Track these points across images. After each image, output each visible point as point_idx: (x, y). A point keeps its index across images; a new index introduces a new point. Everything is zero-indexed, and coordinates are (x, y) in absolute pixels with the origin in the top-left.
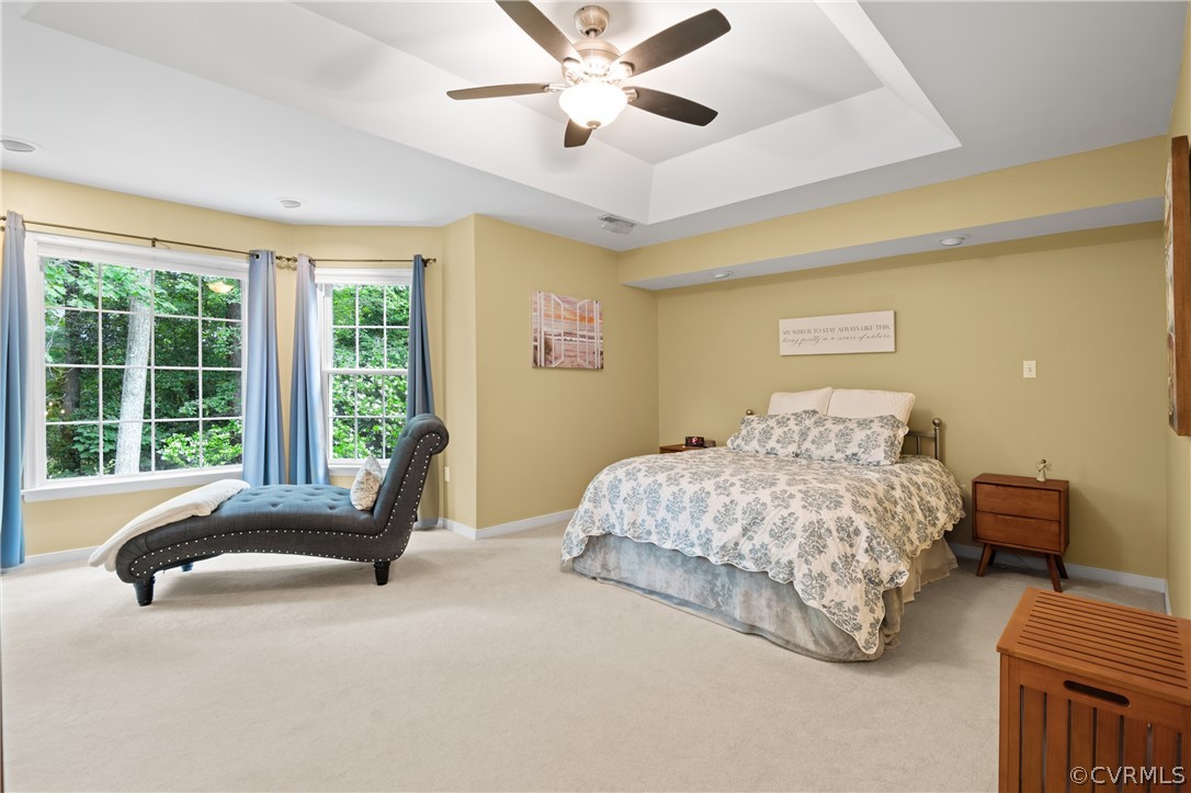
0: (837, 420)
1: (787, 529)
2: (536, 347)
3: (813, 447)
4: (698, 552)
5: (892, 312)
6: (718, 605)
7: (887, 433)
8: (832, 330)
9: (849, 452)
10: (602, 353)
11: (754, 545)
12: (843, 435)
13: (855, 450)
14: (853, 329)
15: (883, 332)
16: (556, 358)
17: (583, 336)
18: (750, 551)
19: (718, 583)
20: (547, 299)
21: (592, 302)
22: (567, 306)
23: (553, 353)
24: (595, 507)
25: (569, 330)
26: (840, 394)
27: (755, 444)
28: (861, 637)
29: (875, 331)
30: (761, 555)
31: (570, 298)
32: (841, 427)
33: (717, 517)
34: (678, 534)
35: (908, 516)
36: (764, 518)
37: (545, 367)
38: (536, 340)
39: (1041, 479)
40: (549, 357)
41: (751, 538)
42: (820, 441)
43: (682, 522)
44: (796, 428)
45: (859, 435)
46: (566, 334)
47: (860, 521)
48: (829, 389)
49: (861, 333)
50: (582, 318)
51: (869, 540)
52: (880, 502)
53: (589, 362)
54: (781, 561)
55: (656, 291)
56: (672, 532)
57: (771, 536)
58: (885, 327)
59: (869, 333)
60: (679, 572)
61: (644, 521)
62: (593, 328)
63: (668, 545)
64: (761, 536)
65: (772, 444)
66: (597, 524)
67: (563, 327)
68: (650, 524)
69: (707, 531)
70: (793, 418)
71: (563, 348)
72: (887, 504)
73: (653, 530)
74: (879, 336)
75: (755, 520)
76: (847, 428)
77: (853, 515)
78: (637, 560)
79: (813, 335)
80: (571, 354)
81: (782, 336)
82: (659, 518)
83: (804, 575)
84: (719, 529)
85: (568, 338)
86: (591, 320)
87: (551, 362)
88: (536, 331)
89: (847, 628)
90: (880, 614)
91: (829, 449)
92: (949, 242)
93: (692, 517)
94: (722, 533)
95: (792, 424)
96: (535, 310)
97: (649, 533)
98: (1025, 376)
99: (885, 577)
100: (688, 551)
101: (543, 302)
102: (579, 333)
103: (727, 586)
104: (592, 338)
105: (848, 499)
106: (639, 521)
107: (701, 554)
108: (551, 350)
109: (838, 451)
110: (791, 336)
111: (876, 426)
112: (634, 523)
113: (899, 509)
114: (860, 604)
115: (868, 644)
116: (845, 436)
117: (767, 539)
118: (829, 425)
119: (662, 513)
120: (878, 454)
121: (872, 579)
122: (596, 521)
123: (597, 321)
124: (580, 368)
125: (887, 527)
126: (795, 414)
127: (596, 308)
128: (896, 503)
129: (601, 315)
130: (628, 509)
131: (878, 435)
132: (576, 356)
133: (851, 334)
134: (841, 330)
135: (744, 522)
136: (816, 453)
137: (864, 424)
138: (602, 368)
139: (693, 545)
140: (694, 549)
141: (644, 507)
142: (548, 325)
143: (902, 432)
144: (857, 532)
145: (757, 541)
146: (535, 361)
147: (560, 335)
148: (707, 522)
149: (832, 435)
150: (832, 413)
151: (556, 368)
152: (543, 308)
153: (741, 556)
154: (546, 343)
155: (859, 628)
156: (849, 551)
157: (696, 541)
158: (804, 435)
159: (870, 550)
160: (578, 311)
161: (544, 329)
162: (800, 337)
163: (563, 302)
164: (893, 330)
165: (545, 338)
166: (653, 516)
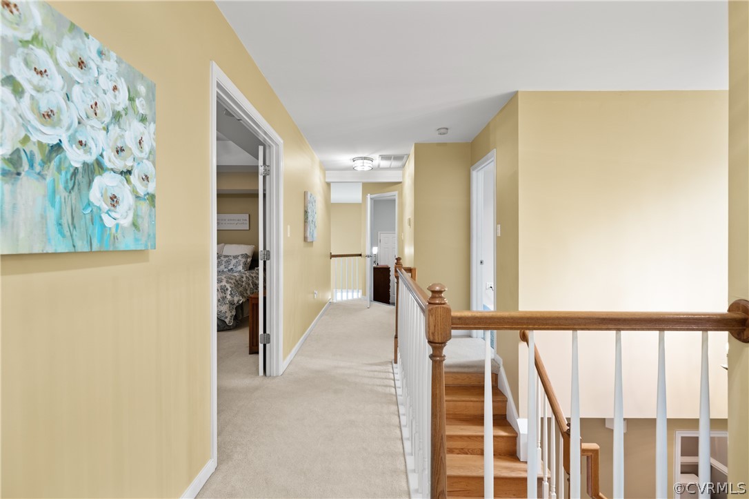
0: (226, 256)
5: (248, 215)
7: (244, 260)
8: (225, 220)
9: (230, 268)
13: (232, 267)
14: (233, 220)
15: (245, 222)
26: (227, 246)
28: (227, 321)
29: (242, 222)
32: (227, 259)
35: (247, 286)
45: (234, 261)
47: (228, 286)
48: (223, 244)
49: (236, 222)
51: (231, 291)
52: (237, 281)
58: (245, 220)
59: (239, 222)
72: (239, 282)
76: (229, 259)
77: (226, 284)
89: (223, 318)
90: (234, 313)
99: (236, 302)
105: (225, 280)
111: (240, 258)
113: (244, 284)
114: (227, 311)
115: (230, 322)
116: (228, 262)
118: (222, 258)
120: (240, 268)
121: (231, 303)
125: (238, 288)
128: (243, 282)
131: (240, 261)
133: (232, 222)
134: (229, 220)
137: (235, 257)
143: (249, 260)
144: (227, 289)
150: (224, 253)
155: (226, 318)
156: (224, 295)
159: (231, 294)
164: (248, 221)
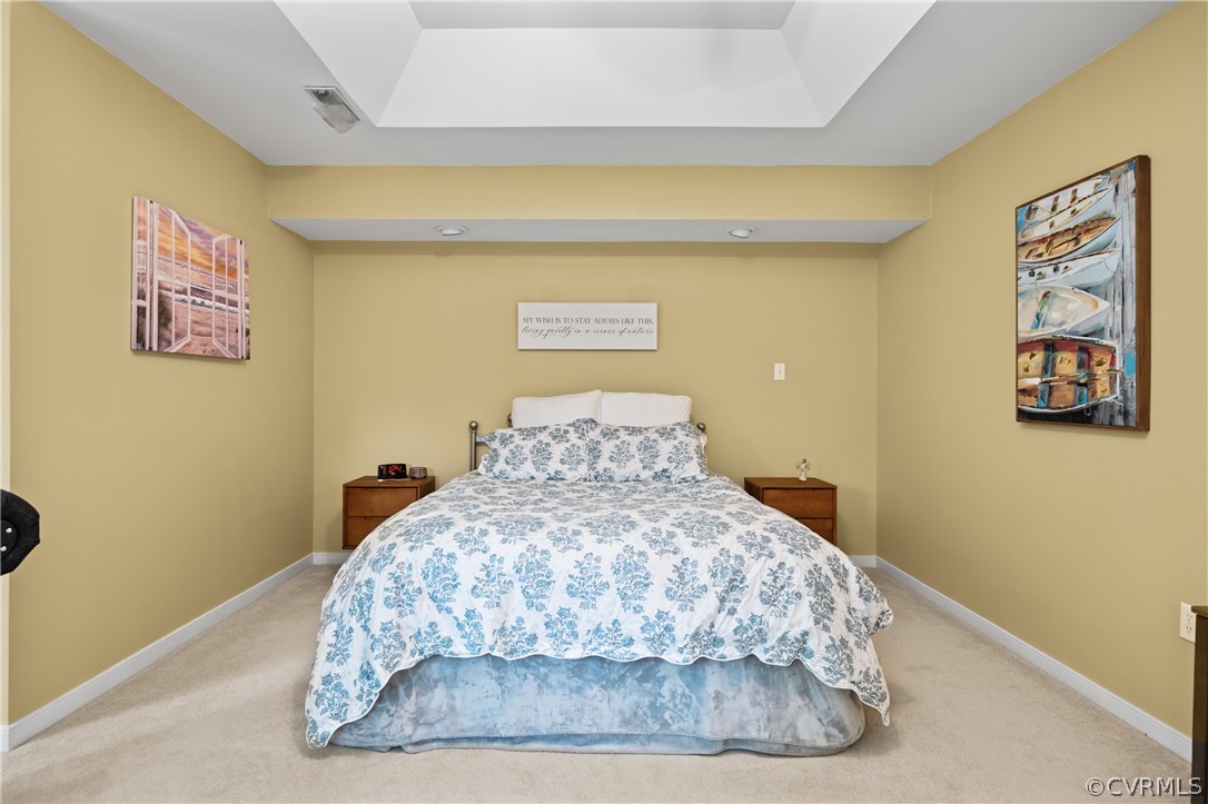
0: (632, 430)
1: (783, 587)
2: (141, 311)
3: (613, 466)
4: (642, 651)
5: (655, 305)
6: (665, 724)
8: (588, 321)
9: (658, 468)
10: (248, 333)
11: (740, 621)
12: (646, 449)
13: (666, 465)
14: (612, 321)
15: (645, 327)
16: (178, 336)
17: (221, 299)
18: (735, 631)
19: (665, 691)
20: (165, 218)
21: (234, 239)
22: (197, 239)
23: (172, 325)
24: (401, 615)
25: (200, 285)
26: (610, 397)
27: (528, 469)
29: (636, 326)
30: (753, 631)
31: (201, 226)
32: (641, 438)
33: (669, 590)
34: (598, 630)
36: (744, 578)
37: (160, 353)
38: (141, 296)
39: (803, 478)
40: (167, 333)
41: (732, 612)
42: (620, 455)
43: (607, 607)
44: (580, 443)
45: (665, 447)
46: (195, 291)
48: (598, 393)
49: (621, 327)
50: (220, 267)
53: (231, 347)
54: (790, 636)
55: (313, 242)
56: (581, 628)
57: (765, 602)
58: (648, 321)
59: (630, 327)
60: (594, 691)
61: (520, 620)
62: (235, 286)
63: (575, 652)
64: (749, 605)
65: (554, 466)
66: (410, 646)
67: (191, 278)
68: (534, 622)
69: (660, 615)
70: (571, 429)
71: (190, 317)
73: (541, 631)
74: (641, 331)
75: (735, 584)
76: (647, 439)
78: (498, 690)
79: (563, 325)
80: (203, 329)
81: (521, 325)
82: (553, 610)
83: (827, 647)
84: (682, 609)
85: (199, 300)
86: (233, 272)
87: (169, 343)
88: (142, 277)
89: (874, 703)
91: (633, 466)
92: (741, 233)
93: (624, 597)
94: (688, 613)
95: (573, 436)
96: (142, 236)
97: (533, 639)
98: (776, 378)
99: (873, 622)
100: (621, 654)
101: (157, 223)
102: (215, 292)
103: (680, 691)
104: (234, 304)
106: (511, 622)
107: (649, 654)
108: (169, 319)
109: (644, 468)
110: (534, 325)
111: (679, 433)
112: (503, 629)
116: (648, 449)
117: (759, 608)
118: (623, 436)
119: (557, 599)
120: (692, 468)
122: (407, 640)
123: (241, 275)
124: (216, 358)
126: (573, 425)
127: (240, 251)
129: (246, 265)
130: (488, 605)
131: (686, 445)
132: (210, 335)
133: (610, 326)
134: (597, 321)
135: (719, 590)
136: (619, 473)
137: (666, 432)
138: (248, 358)
139: (630, 642)
140: (633, 649)
141: (516, 597)
142: (165, 270)
145: (743, 613)
146: (140, 338)
147: (184, 292)
148: (654, 601)
149: (633, 449)
150: (619, 421)
151: (178, 355)
152: (157, 235)
153: (718, 642)
154: (161, 303)
156: (848, 601)
157: (638, 635)
158: (594, 451)
160: (214, 252)
161: (158, 277)
162: (547, 326)
163: (191, 230)
164: (656, 324)
165: (160, 296)
166: (540, 608)
